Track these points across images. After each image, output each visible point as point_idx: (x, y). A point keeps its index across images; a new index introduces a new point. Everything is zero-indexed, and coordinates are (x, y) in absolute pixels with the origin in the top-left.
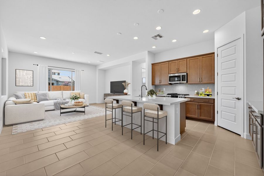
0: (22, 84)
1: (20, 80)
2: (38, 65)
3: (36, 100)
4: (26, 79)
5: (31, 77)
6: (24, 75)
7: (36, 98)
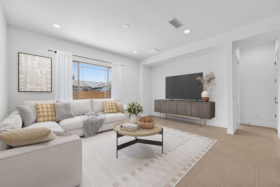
0: (32, 87)
1: (28, 77)
2: (56, 52)
3: (54, 118)
4: (39, 75)
5: (47, 71)
6: (36, 66)
7: (54, 113)
